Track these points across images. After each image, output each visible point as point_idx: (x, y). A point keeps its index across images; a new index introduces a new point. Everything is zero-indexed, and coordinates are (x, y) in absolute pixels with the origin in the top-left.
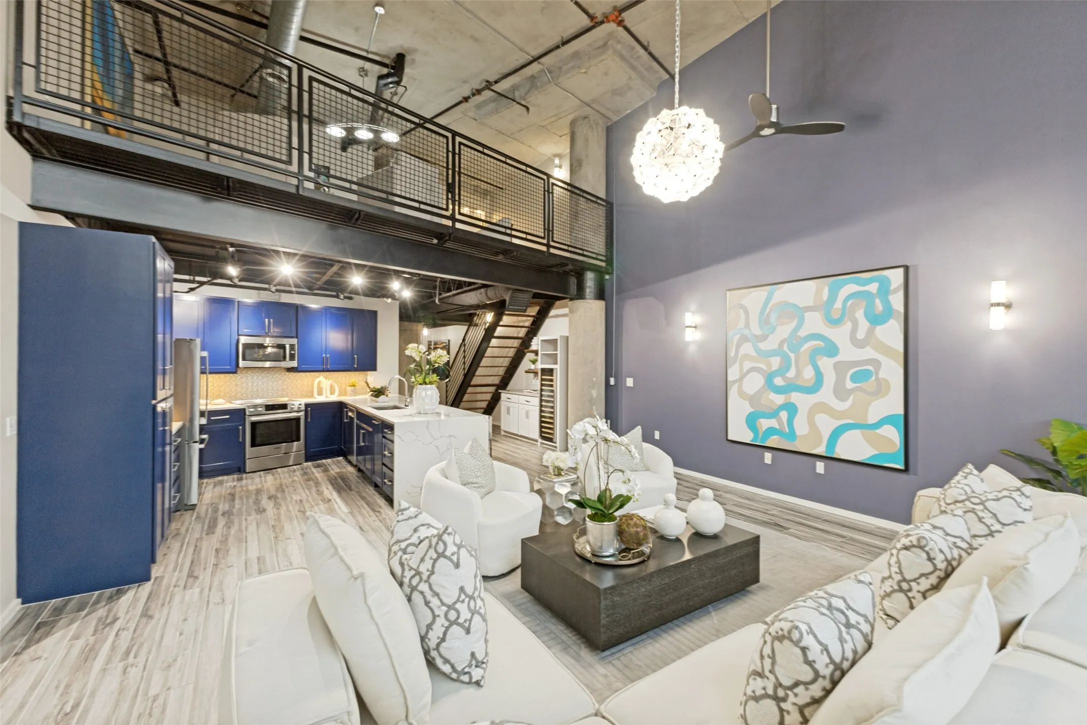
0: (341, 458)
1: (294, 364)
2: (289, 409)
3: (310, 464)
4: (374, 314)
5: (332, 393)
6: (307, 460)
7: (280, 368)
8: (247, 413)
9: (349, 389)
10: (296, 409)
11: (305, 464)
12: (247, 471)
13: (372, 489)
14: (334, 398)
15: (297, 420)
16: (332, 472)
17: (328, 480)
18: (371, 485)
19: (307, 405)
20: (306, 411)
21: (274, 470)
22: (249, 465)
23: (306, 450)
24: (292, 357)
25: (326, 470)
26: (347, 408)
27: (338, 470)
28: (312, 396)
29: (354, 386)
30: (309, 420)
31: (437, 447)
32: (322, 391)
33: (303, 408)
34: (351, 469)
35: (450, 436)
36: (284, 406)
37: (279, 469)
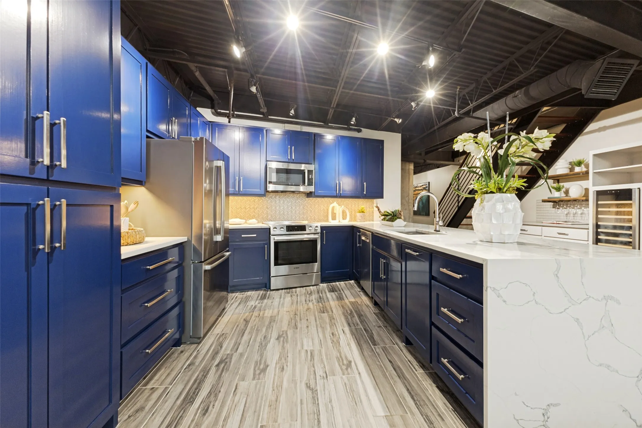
0: (353, 281)
1: (312, 189)
2: (307, 231)
3: (325, 285)
4: (382, 142)
5: (344, 218)
6: (323, 281)
7: (300, 192)
8: (272, 232)
9: (358, 215)
10: (313, 231)
11: (321, 285)
12: (272, 288)
13: (402, 345)
14: (346, 222)
15: (314, 241)
16: (346, 301)
17: (344, 313)
18: (400, 338)
19: (322, 228)
20: (322, 233)
21: (294, 290)
22: (275, 283)
23: (321, 272)
24: (310, 184)
25: (340, 298)
26: (360, 232)
27: (353, 300)
28: (327, 220)
29: (363, 212)
30: (324, 243)
31: (577, 320)
32: (335, 216)
33: (319, 230)
34: (365, 299)
35: (607, 298)
36: (302, 228)
37: (298, 289)
